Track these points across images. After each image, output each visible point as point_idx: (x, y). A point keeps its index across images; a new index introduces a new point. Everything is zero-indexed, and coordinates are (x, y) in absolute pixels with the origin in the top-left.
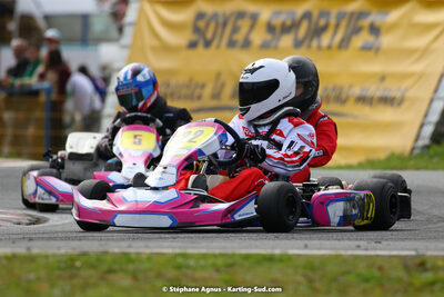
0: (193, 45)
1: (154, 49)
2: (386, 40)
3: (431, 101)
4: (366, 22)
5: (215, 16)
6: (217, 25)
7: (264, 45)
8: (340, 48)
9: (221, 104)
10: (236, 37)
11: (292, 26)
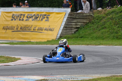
0: (12, 20)
1: (4, 20)
2: (49, 19)
3: (59, 30)
4: (46, 17)
6: (17, 16)
7: (26, 20)
8: (41, 21)
9: (18, 30)
10: (20, 19)
11: (32, 17)
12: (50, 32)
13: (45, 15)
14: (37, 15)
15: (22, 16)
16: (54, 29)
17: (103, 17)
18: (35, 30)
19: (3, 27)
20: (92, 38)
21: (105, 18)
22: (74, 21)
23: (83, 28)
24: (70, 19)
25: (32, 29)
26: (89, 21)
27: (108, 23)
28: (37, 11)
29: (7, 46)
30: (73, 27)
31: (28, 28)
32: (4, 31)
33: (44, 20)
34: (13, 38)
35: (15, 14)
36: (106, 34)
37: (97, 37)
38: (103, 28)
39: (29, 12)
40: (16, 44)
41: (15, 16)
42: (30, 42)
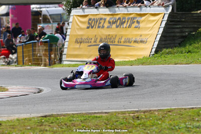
0: (88, 28)
1: (78, 29)
2: (141, 25)
3: (154, 42)
4: (135, 20)
5: (94, 19)
6: (95, 22)
7: (108, 27)
8: (129, 27)
10: (100, 25)
11: (115, 22)
12: (142, 45)
13: (134, 18)
14: (123, 18)
15: (102, 21)
16: (148, 40)
18: (120, 42)
19: (76, 40)
24: (171, 23)
25: (117, 40)
28: (123, 13)
30: (176, 36)
31: (110, 39)
32: (77, 46)
33: (134, 25)
34: (90, 56)
35: (92, 17)
39: (112, 14)
41: (92, 22)
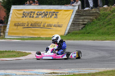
0: (23, 17)
1: (16, 17)
2: (58, 16)
3: (67, 26)
4: (55, 14)
5: (27, 12)
6: (27, 14)
7: (36, 17)
8: (50, 18)
9: (29, 27)
10: (31, 16)
11: (41, 14)
12: (59, 28)
13: (54, 12)
14: (46, 12)
15: (32, 14)
16: (63, 25)
17: (108, 14)
18: (44, 26)
19: (15, 24)
20: (99, 34)
21: (111, 15)
22: (81, 18)
23: (90, 24)
24: (77, 16)
25: (42, 25)
26: (95, 17)
27: (113, 20)
28: (46, 9)
29: (18, 41)
30: (80, 24)
31: (38, 24)
32: (16, 28)
33: (53, 17)
34: (24, 34)
35: (25, 11)
36: (112, 30)
37: (103, 32)
38: (109, 25)
39: (39, 10)
40: (27, 40)
41: (26, 14)
42: (40, 37)
